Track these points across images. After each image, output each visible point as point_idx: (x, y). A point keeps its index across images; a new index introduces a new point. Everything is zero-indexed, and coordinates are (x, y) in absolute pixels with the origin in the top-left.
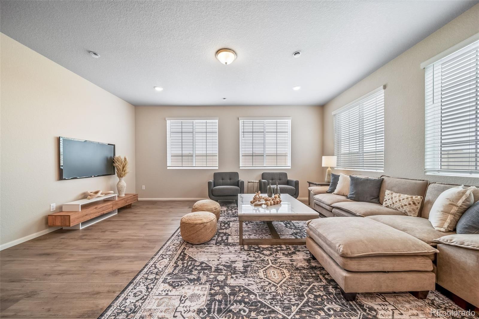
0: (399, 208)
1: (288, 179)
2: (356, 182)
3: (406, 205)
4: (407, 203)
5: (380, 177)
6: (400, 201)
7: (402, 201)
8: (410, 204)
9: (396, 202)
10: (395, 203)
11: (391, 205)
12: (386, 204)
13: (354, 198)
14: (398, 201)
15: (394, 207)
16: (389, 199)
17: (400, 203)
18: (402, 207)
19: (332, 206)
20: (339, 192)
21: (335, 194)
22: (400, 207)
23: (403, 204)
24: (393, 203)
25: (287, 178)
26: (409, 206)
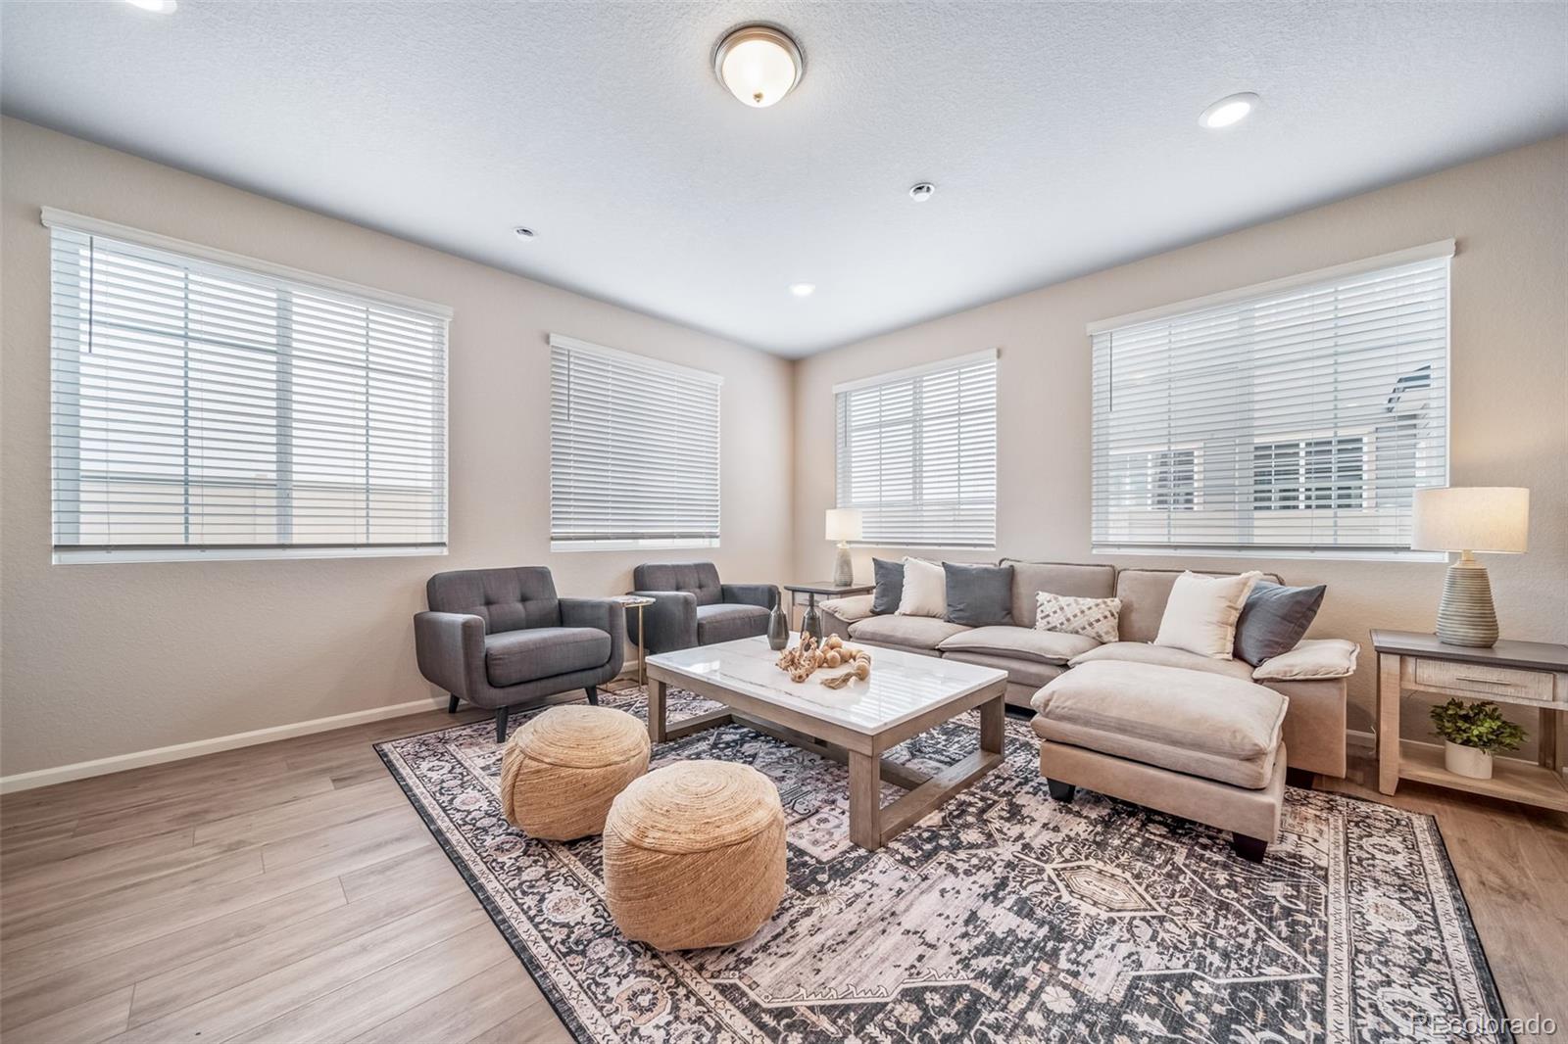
0: (1084, 628)
1: (722, 583)
2: (957, 579)
3: (1098, 621)
4: (1100, 617)
5: (997, 563)
6: (1083, 612)
7: (1087, 612)
8: (1106, 617)
9: (1075, 616)
10: (1072, 618)
11: (1062, 624)
12: (1048, 623)
13: (968, 618)
14: (1079, 614)
15: (1070, 628)
16: (1055, 612)
17: (1086, 618)
18: (1091, 625)
19: (938, 650)
20: (918, 608)
21: (905, 615)
22: (1087, 626)
23: (1092, 620)
24: (1068, 620)
25: (719, 582)
26: (1105, 621)
